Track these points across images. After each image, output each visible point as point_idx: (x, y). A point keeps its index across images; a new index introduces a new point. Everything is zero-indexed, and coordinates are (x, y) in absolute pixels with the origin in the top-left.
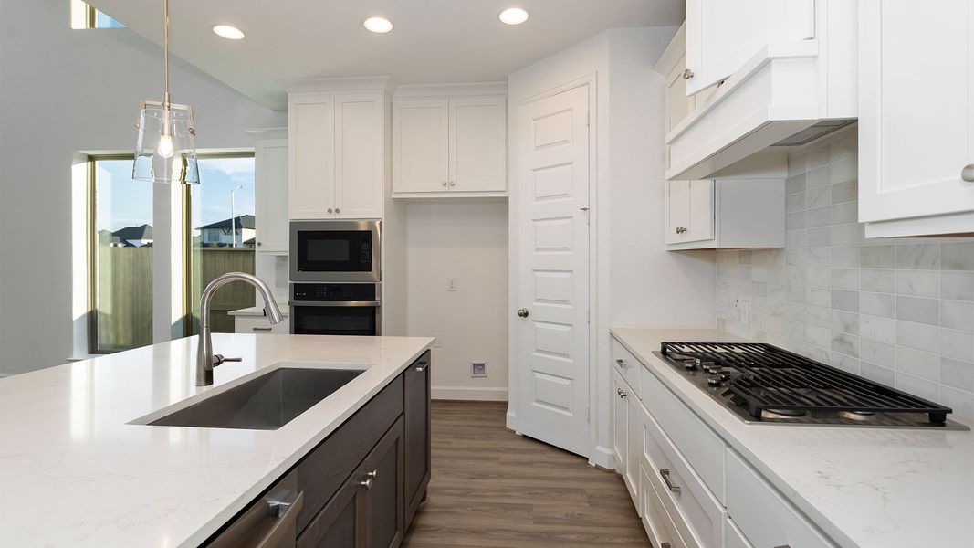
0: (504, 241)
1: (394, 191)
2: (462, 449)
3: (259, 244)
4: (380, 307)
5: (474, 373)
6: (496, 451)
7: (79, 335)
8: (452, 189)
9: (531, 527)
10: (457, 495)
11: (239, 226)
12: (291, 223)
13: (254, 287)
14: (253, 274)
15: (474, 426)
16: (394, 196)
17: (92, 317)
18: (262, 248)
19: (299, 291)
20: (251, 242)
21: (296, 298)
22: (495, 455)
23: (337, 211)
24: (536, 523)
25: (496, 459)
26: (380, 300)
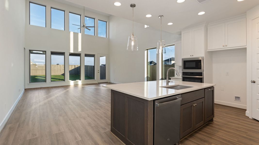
0: (245, 61)
1: (208, 49)
2: (228, 116)
3: (176, 64)
4: (203, 78)
5: (236, 99)
6: (239, 119)
7: (146, 79)
8: (226, 47)
9: (245, 136)
10: (222, 124)
11: (171, 60)
12: (182, 59)
13: (174, 70)
14: (174, 68)
15: (233, 113)
16: (208, 51)
17: (147, 77)
18: (176, 65)
19: (184, 74)
20: (174, 64)
21: (183, 75)
22: (239, 120)
23: (193, 56)
24: (247, 136)
25: (239, 121)
26: (204, 76)
